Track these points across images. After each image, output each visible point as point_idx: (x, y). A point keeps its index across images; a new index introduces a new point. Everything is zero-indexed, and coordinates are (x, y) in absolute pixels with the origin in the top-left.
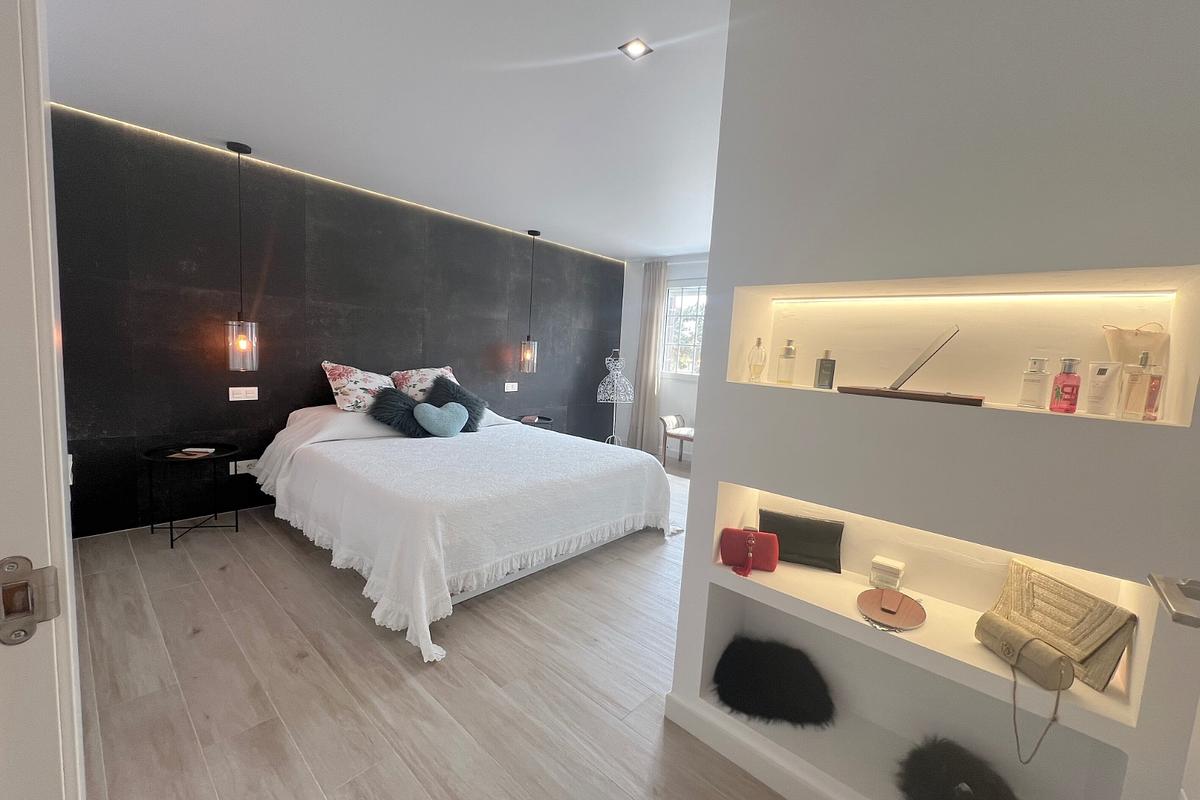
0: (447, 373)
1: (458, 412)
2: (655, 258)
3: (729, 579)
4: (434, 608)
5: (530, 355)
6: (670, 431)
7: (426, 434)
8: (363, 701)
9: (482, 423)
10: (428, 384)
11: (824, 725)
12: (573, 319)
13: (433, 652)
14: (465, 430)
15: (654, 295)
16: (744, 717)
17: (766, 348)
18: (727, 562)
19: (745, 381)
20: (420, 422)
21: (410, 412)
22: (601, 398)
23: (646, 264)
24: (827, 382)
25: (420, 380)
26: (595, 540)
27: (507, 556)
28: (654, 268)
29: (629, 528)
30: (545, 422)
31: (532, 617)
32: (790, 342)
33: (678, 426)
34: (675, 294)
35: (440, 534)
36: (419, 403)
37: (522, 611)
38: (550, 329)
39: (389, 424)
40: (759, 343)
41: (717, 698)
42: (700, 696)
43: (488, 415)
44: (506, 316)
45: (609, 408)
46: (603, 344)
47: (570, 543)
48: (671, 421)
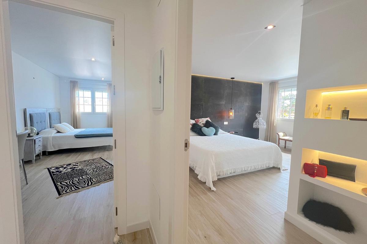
0: (208, 119)
1: (212, 130)
2: (274, 81)
3: (308, 178)
4: (213, 178)
5: (232, 114)
6: (281, 137)
7: (205, 135)
8: (198, 195)
9: (219, 133)
10: (204, 122)
11: (349, 233)
12: (245, 102)
13: (213, 188)
14: (214, 135)
15: (273, 93)
16: (315, 223)
17: (320, 107)
18: (306, 173)
19: (311, 117)
20: (203, 132)
21: (201, 129)
22: (254, 126)
23: (270, 83)
24: (346, 118)
25: (202, 121)
26: (256, 168)
27: (230, 168)
28: (273, 84)
29: (267, 166)
30: (236, 133)
31: (238, 185)
32: (329, 105)
33: (284, 136)
34: (282, 92)
35: (214, 159)
36: (202, 127)
37: (235, 183)
38: (238, 106)
39: (196, 132)
40: (317, 106)
41: (303, 215)
42: (297, 214)
43: (220, 131)
44: (224, 103)
45: (257, 130)
46: (255, 109)
47: (248, 167)
48: (281, 135)
